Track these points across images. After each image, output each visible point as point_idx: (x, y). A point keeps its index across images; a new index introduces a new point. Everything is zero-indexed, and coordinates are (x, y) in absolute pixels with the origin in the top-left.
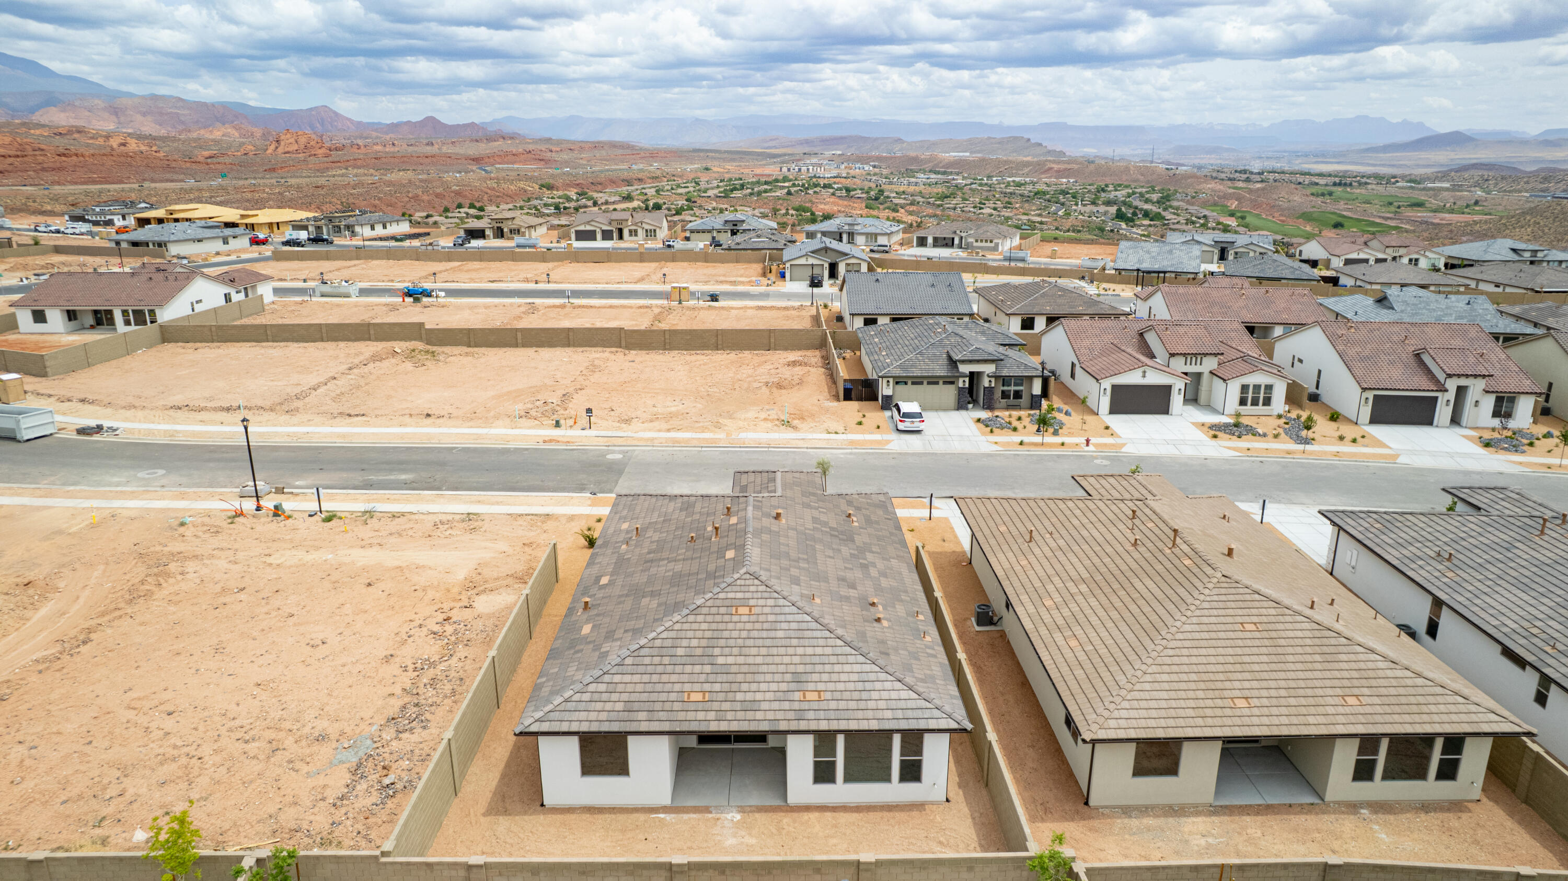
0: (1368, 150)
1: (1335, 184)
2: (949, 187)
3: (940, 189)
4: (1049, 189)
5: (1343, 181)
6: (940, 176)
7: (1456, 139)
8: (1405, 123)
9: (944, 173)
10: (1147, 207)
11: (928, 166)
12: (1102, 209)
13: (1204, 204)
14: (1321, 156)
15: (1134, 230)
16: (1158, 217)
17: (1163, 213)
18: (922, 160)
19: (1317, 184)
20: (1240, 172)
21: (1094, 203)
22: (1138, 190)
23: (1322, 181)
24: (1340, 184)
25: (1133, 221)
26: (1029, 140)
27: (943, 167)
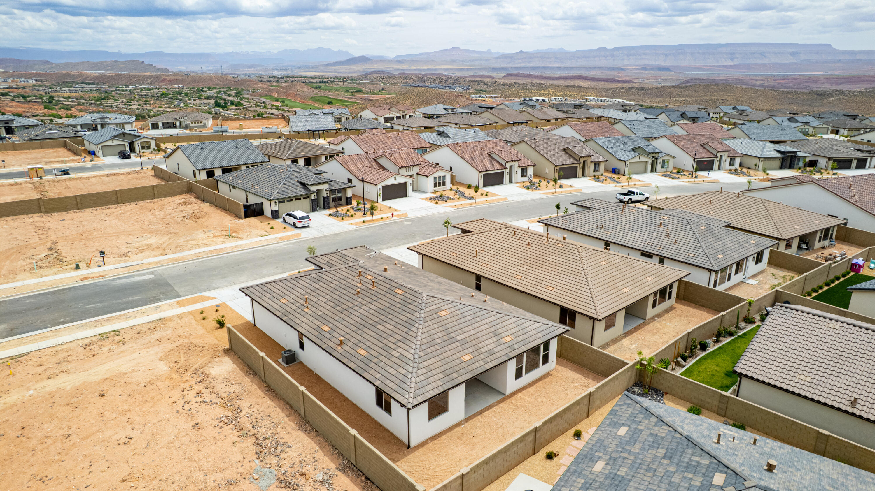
0: (328, 65)
1: (320, 82)
2: (101, 93)
3: (95, 94)
4: (169, 91)
5: (323, 81)
6: (90, 86)
7: (364, 59)
8: (340, 52)
9: (93, 84)
10: (231, 99)
11: (79, 79)
12: (206, 101)
13: (261, 95)
14: (307, 68)
15: (228, 112)
16: (238, 104)
17: (242, 102)
18: (73, 76)
19: (312, 82)
20: (272, 77)
21: (199, 98)
22: (222, 90)
23: (314, 81)
24: (323, 82)
25: (226, 107)
26: (143, 62)
27: (90, 80)
